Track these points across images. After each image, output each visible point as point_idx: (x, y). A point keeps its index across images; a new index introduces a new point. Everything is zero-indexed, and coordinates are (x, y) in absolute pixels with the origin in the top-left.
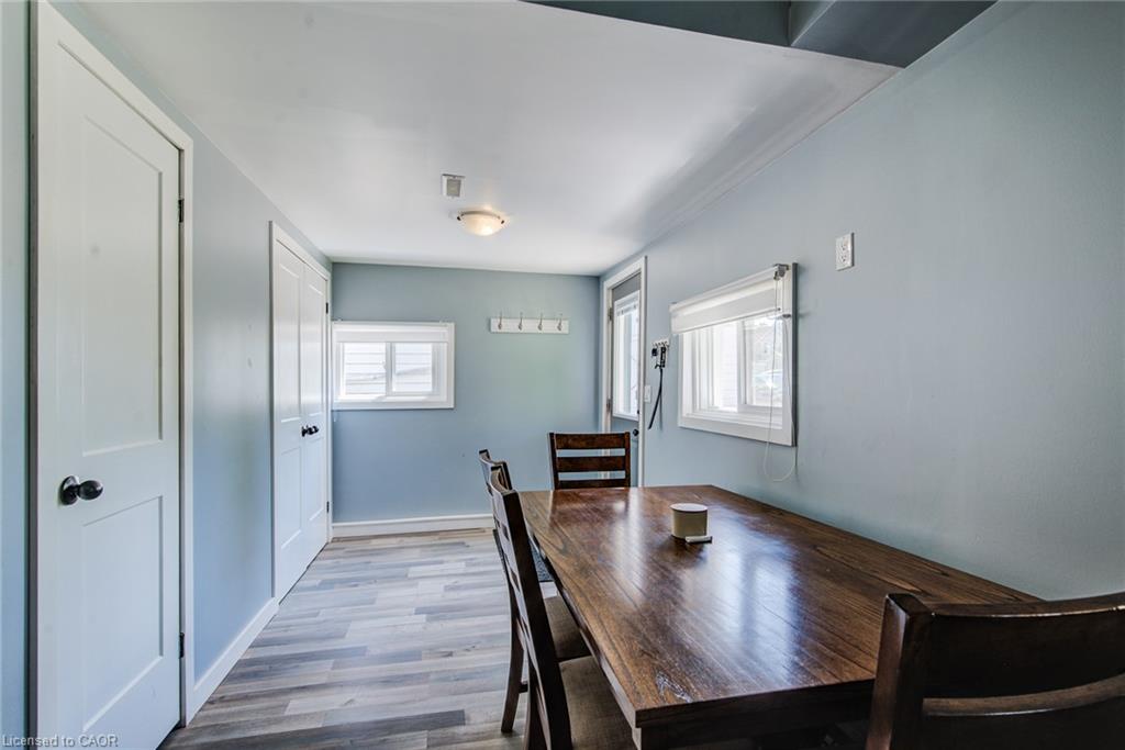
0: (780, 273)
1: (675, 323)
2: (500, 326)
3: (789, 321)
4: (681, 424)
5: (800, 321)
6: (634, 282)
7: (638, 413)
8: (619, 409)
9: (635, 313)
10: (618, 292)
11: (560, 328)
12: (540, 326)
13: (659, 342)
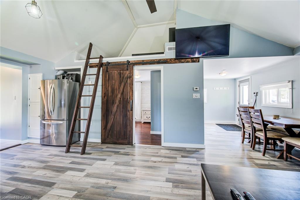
0: (289, 82)
1: (261, 88)
2: (216, 89)
3: (291, 90)
4: (262, 106)
5: (293, 89)
6: (247, 80)
7: (249, 104)
8: (241, 103)
9: (247, 86)
10: (240, 82)
11: (227, 89)
12: (223, 89)
13: (256, 92)
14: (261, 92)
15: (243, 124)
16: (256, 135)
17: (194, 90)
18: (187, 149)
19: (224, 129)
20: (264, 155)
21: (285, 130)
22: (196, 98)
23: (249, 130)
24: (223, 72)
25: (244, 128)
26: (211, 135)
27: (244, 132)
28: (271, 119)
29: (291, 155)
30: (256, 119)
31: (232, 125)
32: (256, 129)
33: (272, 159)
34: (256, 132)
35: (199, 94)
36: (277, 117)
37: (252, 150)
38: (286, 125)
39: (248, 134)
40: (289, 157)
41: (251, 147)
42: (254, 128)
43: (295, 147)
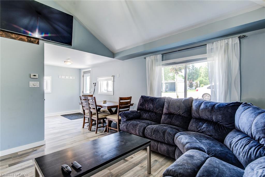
0: (112, 77)
1: (98, 80)
2: (61, 77)
3: (113, 82)
4: (98, 94)
5: (114, 82)
6: (89, 72)
7: (90, 93)
8: (85, 93)
9: (89, 77)
10: (85, 73)
11: (73, 78)
12: (69, 78)
13: (95, 82)
14: (98, 82)
15: (84, 111)
16: (92, 118)
17: (31, 77)
18: (19, 154)
19: (69, 119)
20: (96, 133)
21: (108, 111)
22: (33, 86)
23: (87, 115)
24: (69, 61)
25: (84, 114)
26: (55, 127)
27: (85, 117)
28: (102, 104)
29: (111, 127)
30: (92, 105)
31: (77, 113)
32: (93, 113)
33: (101, 134)
34: (93, 116)
35: (38, 82)
36: (105, 102)
37: (90, 131)
38: (108, 107)
39: (87, 119)
40: (110, 129)
41: (89, 129)
42: (91, 112)
43: (112, 121)
